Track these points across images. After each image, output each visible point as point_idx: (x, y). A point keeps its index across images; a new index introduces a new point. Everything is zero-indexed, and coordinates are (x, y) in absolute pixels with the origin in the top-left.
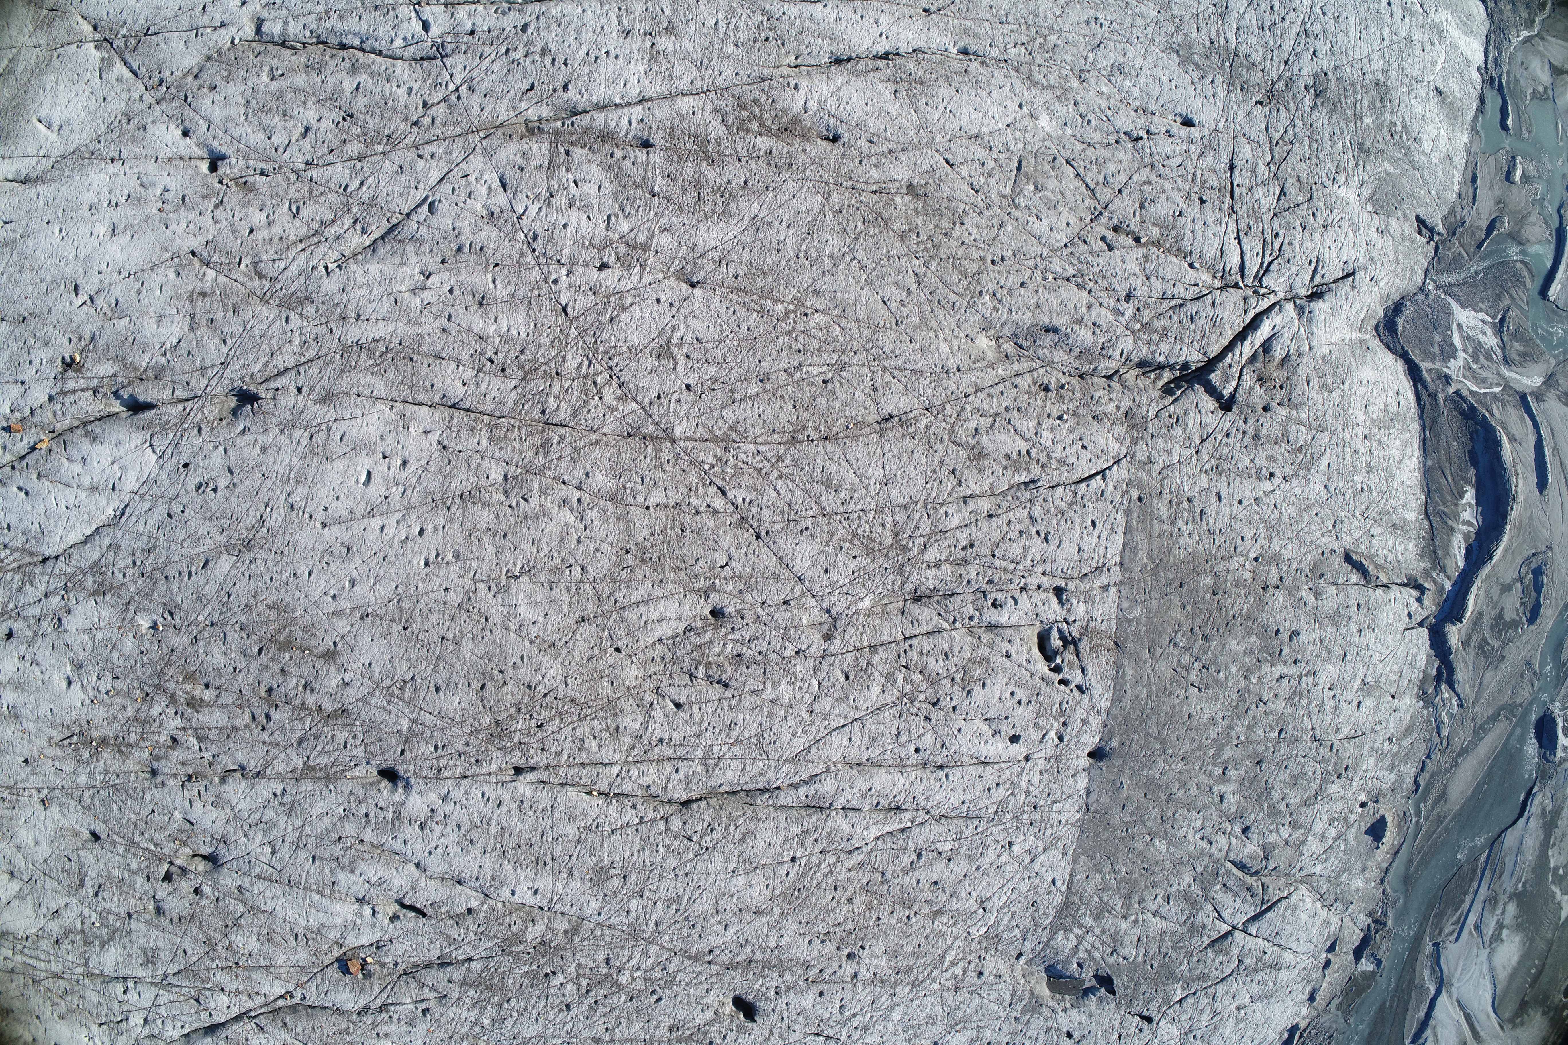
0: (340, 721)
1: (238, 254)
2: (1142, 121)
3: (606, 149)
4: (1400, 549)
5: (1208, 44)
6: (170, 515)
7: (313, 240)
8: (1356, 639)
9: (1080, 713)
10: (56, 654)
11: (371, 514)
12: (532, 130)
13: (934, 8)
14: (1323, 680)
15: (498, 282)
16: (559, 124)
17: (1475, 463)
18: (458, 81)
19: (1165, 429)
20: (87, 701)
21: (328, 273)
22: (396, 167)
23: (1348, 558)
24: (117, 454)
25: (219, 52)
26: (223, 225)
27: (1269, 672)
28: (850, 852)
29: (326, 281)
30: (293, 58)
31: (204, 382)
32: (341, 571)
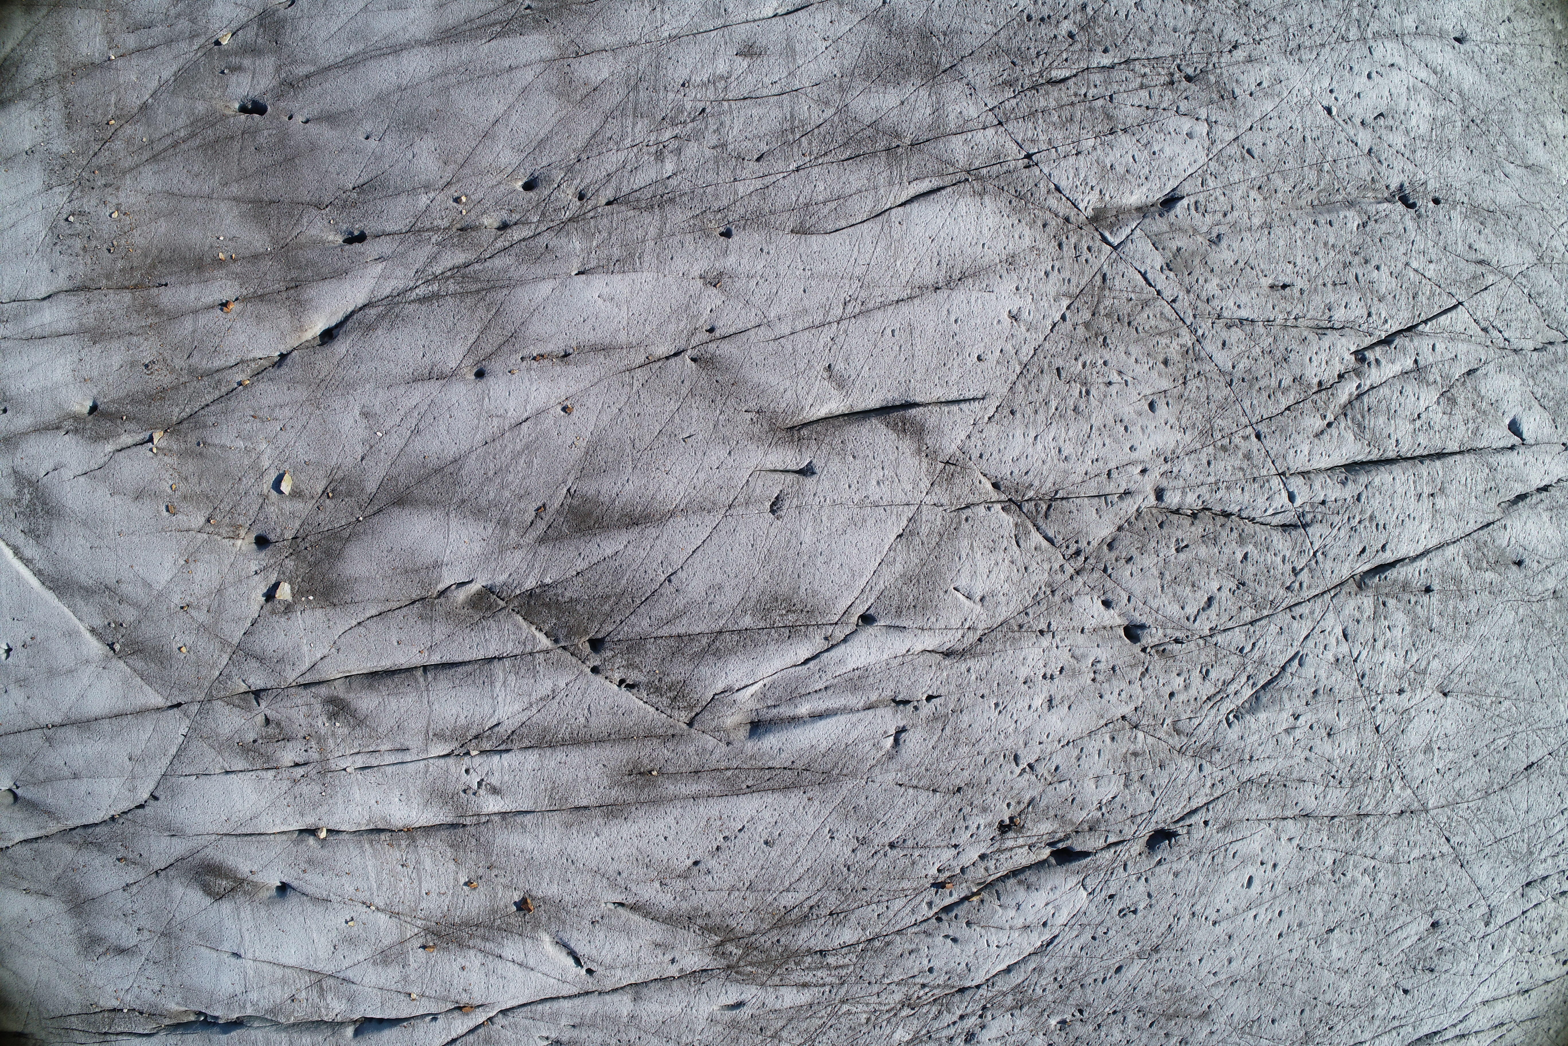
1: (1163, 716)
3: (1406, 597)
6: (1094, 938)
7: (1218, 697)
12: (1360, 585)
15: (1340, 715)
18: (1316, 548)
21: (1229, 725)
22: (1278, 629)
24: (1052, 897)
26: (1150, 691)
29: (1229, 732)
30: (1193, 529)
31: (1134, 828)
32: (1222, 954)
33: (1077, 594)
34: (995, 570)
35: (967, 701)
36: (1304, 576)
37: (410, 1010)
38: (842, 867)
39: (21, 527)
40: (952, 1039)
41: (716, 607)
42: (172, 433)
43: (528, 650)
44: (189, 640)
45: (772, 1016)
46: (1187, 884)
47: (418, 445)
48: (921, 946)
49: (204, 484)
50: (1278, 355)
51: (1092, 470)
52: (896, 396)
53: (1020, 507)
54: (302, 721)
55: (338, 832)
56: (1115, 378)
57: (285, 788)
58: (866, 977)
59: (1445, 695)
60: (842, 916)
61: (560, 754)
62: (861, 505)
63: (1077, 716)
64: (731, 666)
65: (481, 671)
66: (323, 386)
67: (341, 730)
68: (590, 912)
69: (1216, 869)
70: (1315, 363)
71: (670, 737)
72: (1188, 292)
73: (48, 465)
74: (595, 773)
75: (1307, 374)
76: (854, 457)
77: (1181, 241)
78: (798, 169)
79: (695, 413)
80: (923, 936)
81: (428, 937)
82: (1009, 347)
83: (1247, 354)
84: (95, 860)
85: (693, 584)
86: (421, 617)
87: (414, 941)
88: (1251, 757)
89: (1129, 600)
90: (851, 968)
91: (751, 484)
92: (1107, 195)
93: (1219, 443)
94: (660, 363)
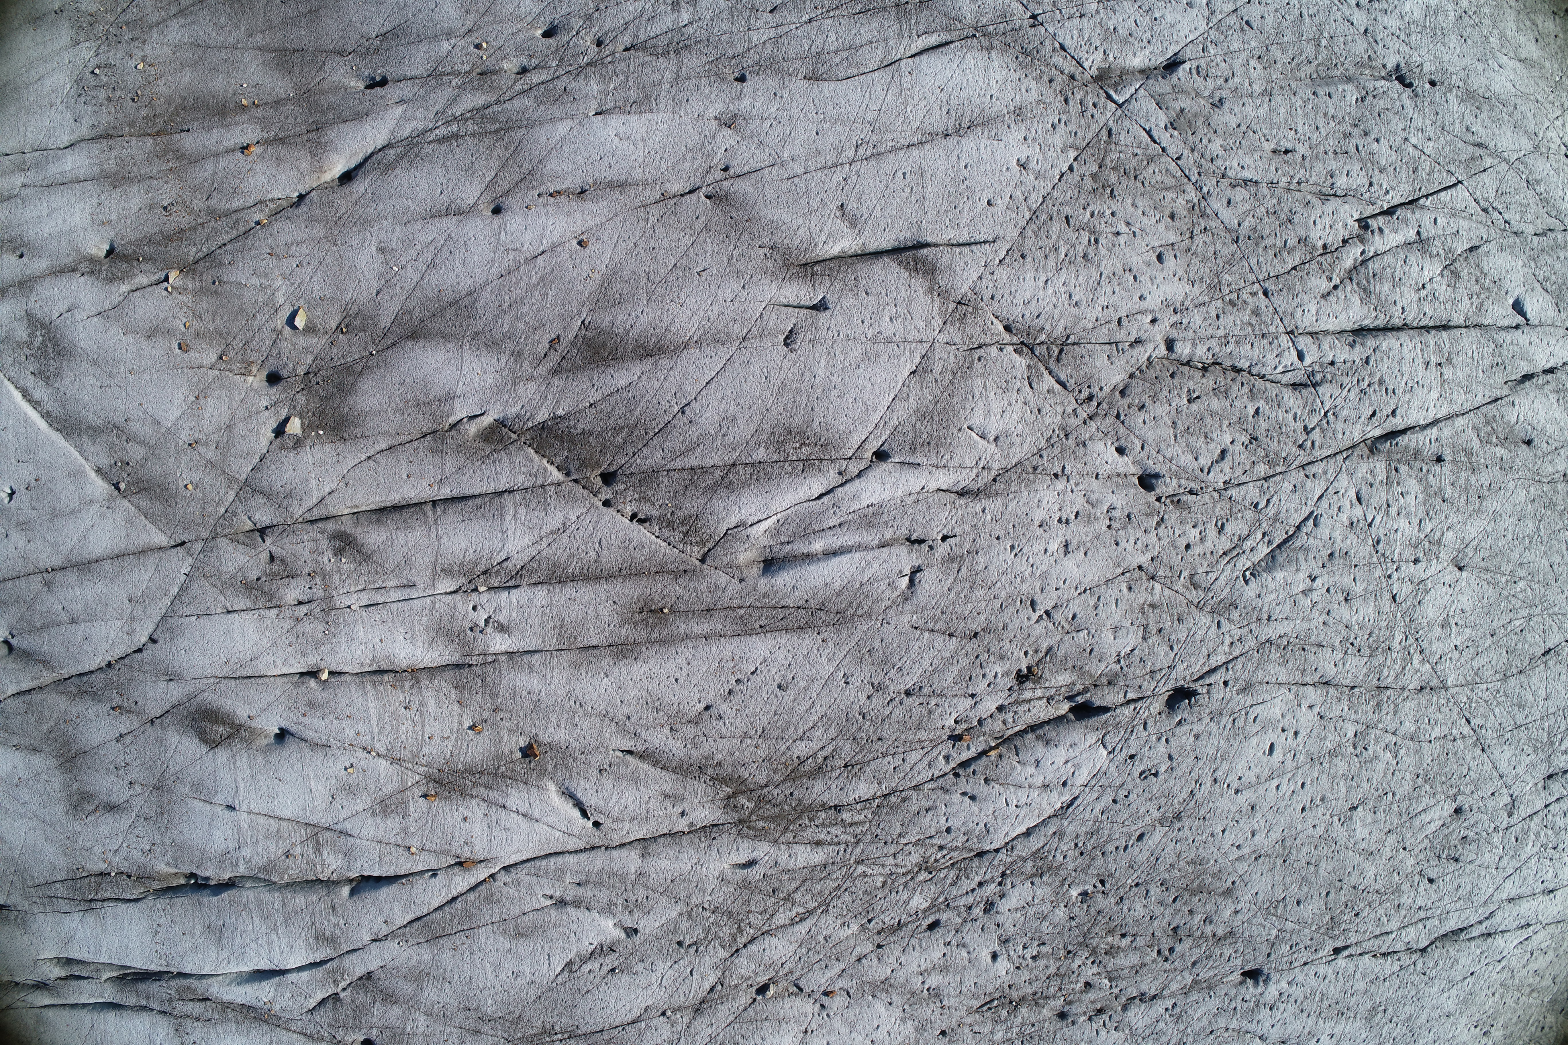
0: (1228, 941)
1: (1180, 568)
6: (1115, 801)
7: (1235, 553)
10: (985, 935)
11: (1271, 777)
12: (1372, 449)
18: (1327, 408)
20: (1012, 969)
21: (1246, 582)
22: (1292, 487)
24: (1071, 754)
25: (1139, 369)
26: (1165, 542)
29: (1246, 589)
30: (1204, 380)
31: (1153, 684)
32: (1246, 826)
33: (1090, 438)
34: (1009, 411)
35: (982, 542)
36: (1316, 435)
37: (409, 865)
38: (857, 715)
39: (32, 369)
40: (970, 908)
41: (729, 439)
42: (188, 272)
43: (540, 481)
44: (196, 477)
45: (785, 877)
46: (1208, 747)
47: (433, 279)
48: (938, 803)
49: (218, 321)
50: (1283, 216)
51: (1104, 316)
52: (908, 236)
53: (1032, 350)
54: (308, 557)
55: (340, 674)
56: (1123, 228)
57: (287, 627)
58: (882, 836)
59: (1460, 569)
60: (857, 768)
61: (569, 591)
62: (874, 340)
63: (1093, 562)
64: (744, 500)
65: (491, 504)
66: (340, 223)
67: (347, 566)
68: (598, 759)
69: (1237, 733)
70: (1319, 226)
71: (682, 573)
72: (1193, 150)
73: (62, 306)
74: (605, 610)
75: (1312, 235)
76: (867, 293)
77: (1184, 103)
78: (810, 21)
79: (709, 247)
80: (940, 793)
81: (430, 785)
82: (1018, 194)
83: (1252, 213)
84: (89, 709)
85: (707, 415)
86: (432, 450)
87: (415, 789)
88: (1269, 617)
89: (1143, 448)
90: (867, 825)
91: (765, 317)
92: (1111, 56)
93: (1228, 298)
94: (675, 200)
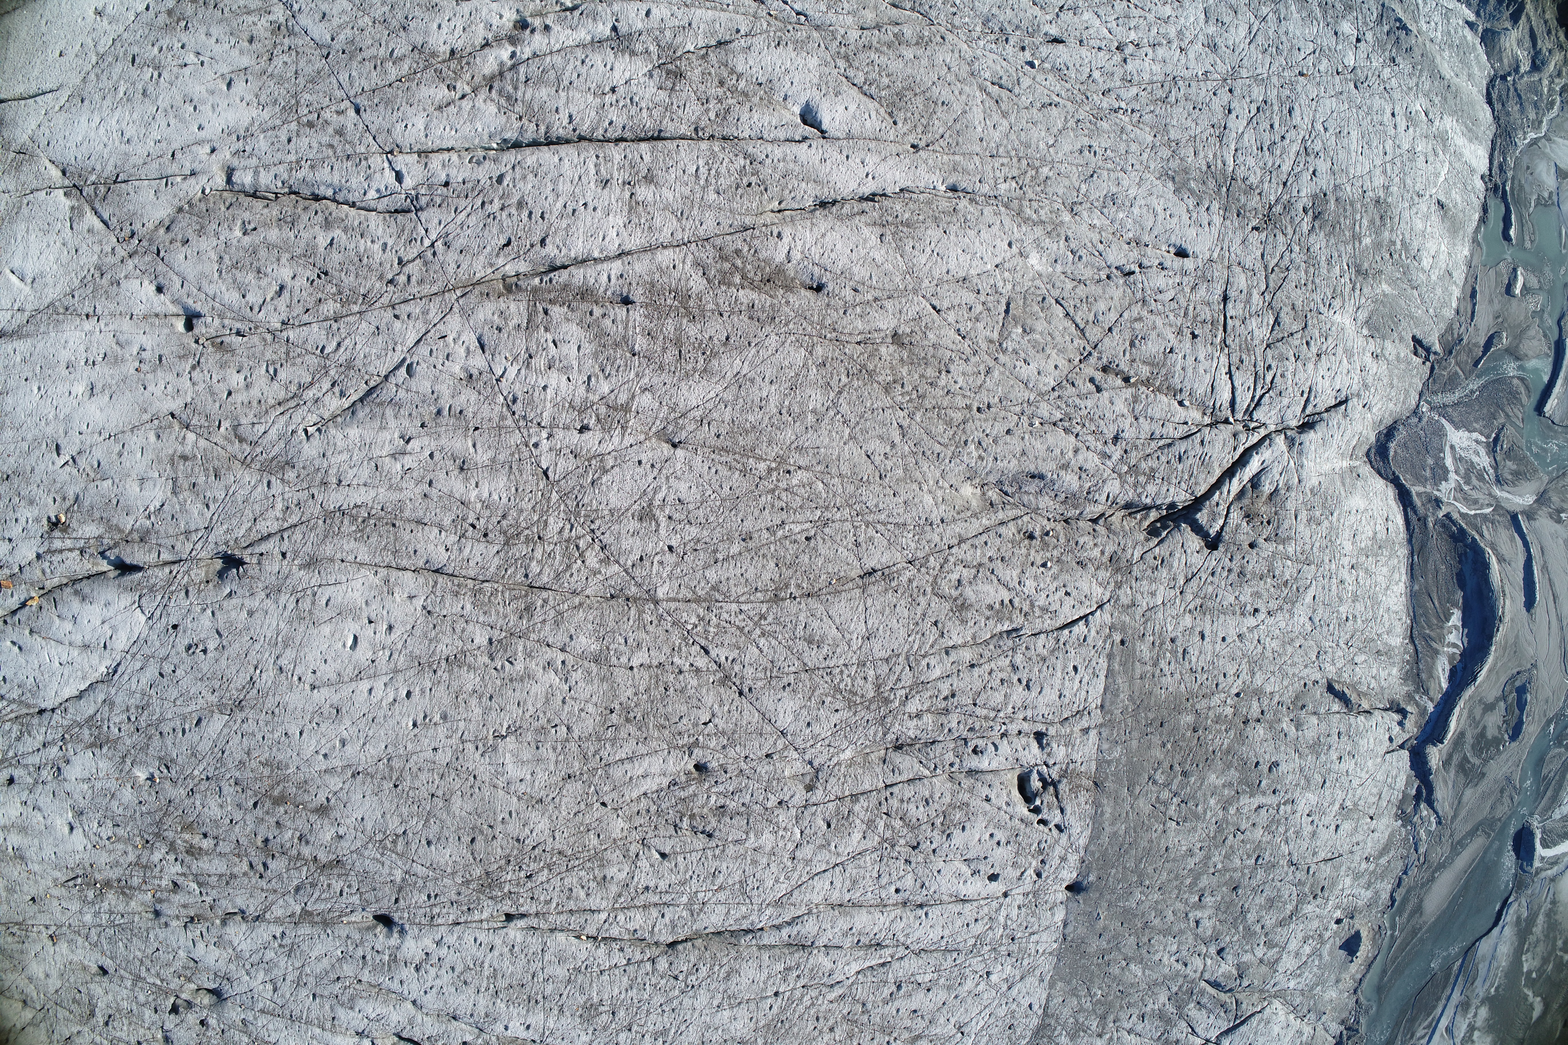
0: (335, 871)
1: (217, 418)
2: (1135, 254)
3: (585, 306)
4: (1383, 674)
5: (1204, 168)
6: (161, 675)
7: (292, 404)
8: (1336, 766)
9: (1058, 851)
10: (57, 801)
11: (358, 676)
12: (510, 287)
13: (922, 144)
14: (1302, 807)
15: (478, 446)
16: (537, 280)
17: (1462, 585)
18: (433, 237)
19: (1149, 572)
20: (89, 846)
21: (308, 437)
22: (373, 328)
23: (1330, 688)
24: (107, 614)
25: (189, 203)
26: (201, 387)
27: (1248, 803)
28: (832, 986)
29: (306, 446)
30: (266, 211)
31: (189, 546)
32: (331, 731)
33: (126, 277)
34: (47, 252)
35: (11, 383)
36: (415, 269)
40: (39, 769)
46: (265, 628)
50: (394, 23)
51: (155, 151)
53: (81, 192)
56: (191, 60)
63: (118, 407)
70: (445, 30)
75: (431, 41)
82: (89, 41)
88: (341, 481)
89: (182, 285)
93: (305, 119)
